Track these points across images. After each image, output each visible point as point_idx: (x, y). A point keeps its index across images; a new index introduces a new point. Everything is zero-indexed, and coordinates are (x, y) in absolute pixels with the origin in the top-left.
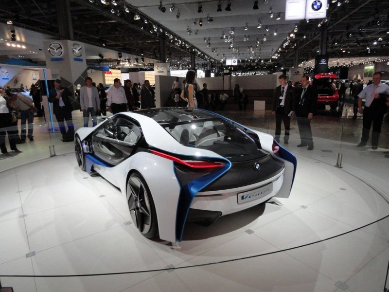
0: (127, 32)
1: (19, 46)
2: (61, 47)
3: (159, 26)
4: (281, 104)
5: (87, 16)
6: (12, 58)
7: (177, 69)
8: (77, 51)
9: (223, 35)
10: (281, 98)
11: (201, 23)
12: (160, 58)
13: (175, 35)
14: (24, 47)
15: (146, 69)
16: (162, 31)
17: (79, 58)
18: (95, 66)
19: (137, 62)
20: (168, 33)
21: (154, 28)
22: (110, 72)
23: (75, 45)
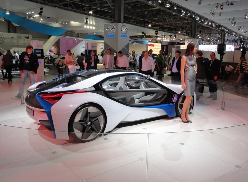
0: (168, 15)
1: (91, 27)
2: (114, 28)
3: (187, 11)
5: (139, 5)
6: (90, 35)
7: (209, 44)
8: (124, 30)
9: (246, 15)
11: (222, 7)
12: (191, 35)
13: (201, 17)
14: (94, 28)
15: (181, 43)
16: (189, 14)
17: (125, 35)
18: (138, 41)
19: (171, 37)
20: (195, 16)
21: (182, 13)
22: (153, 45)
23: (123, 26)
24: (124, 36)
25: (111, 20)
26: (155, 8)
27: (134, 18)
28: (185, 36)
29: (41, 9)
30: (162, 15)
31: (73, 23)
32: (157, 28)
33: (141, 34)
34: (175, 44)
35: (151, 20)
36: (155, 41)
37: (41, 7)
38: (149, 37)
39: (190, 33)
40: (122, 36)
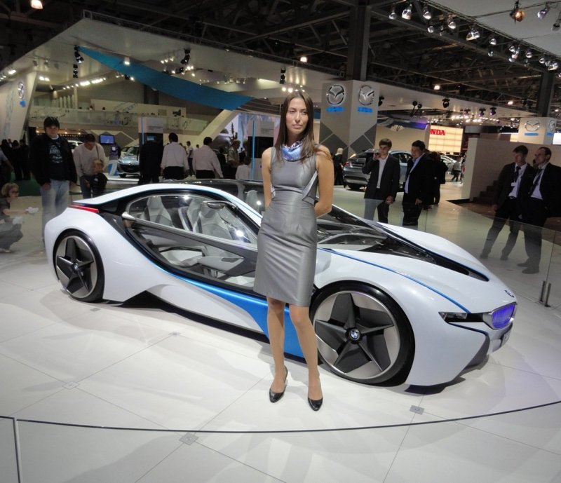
2: (343, 91)
4: (510, 195)
10: (513, 184)
15: (514, 128)
16: (529, 57)
17: (367, 107)
18: (402, 121)
19: (482, 114)
20: (547, 61)
21: (512, 53)
22: (443, 131)
23: (365, 88)
24: (365, 109)
25: (338, 75)
26: (451, 46)
27: (402, 71)
28: (519, 111)
29: (187, 51)
30: (469, 61)
31: (264, 83)
32: (454, 93)
33: (411, 107)
34: (499, 131)
35: (440, 75)
36: (447, 123)
37: (186, 48)
38: (435, 112)
39: (534, 106)
40: (359, 110)
